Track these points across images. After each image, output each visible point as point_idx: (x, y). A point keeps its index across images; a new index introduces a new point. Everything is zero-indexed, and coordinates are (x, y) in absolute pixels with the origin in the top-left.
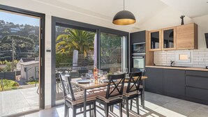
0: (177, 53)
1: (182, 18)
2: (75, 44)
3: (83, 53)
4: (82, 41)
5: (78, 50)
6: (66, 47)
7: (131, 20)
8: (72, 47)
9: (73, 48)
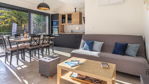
0: (74, 26)
1: (75, 9)
2: (14, 18)
3: (21, 26)
4: (21, 17)
5: (17, 23)
6: (6, 20)
7: (47, 9)
8: (11, 21)
9: (13, 21)
